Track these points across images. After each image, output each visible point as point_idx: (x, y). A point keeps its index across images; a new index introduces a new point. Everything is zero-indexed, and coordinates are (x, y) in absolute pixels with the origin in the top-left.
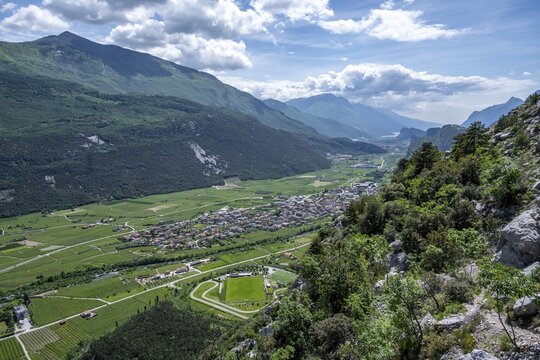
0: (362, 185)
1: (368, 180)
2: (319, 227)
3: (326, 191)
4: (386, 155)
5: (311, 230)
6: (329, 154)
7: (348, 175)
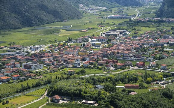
0: (112, 33)
1: (119, 29)
2: (49, 82)
3: (70, 40)
4: (142, 8)
5: (38, 85)
6: (81, 6)
7: (98, 25)
